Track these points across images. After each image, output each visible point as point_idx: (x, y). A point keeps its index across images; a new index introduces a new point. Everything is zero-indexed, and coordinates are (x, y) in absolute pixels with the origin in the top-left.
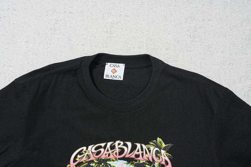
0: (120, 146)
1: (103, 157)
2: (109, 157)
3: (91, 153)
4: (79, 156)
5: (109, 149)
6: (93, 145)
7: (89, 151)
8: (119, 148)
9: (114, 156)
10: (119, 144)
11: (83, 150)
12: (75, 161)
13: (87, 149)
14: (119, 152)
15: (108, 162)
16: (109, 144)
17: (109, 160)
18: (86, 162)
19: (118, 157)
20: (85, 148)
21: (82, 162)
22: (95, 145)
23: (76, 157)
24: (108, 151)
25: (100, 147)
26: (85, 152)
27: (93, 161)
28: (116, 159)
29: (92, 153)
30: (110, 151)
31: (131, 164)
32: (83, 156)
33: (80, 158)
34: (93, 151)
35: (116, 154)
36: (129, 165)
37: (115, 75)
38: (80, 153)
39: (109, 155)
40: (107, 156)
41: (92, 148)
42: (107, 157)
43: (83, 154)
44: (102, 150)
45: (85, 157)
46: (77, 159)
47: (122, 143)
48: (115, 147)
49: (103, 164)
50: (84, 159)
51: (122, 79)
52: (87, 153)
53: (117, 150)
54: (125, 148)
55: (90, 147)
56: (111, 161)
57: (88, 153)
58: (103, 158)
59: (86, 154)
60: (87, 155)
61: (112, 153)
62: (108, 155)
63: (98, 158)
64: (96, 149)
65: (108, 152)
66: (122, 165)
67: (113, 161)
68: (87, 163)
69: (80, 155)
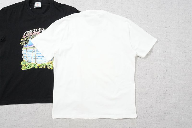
0: (40, 30)
1: (35, 34)
2: (37, 34)
5: (37, 31)
10: (40, 29)
12: (25, 36)
16: (37, 29)
20: (28, 31)
23: (25, 34)
24: (36, 32)
25: (34, 31)
30: (37, 32)
33: (27, 35)
34: (31, 32)
35: (39, 33)
37: (38, 6)
38: (27, 33)
39: (37, 33)
41: (31, 31)
44: (34, 32)
47: (41, 29)
49: (35, 36)
51: (40, 7)
53: (40, 31)
54: (42, 30)
55: (30, 31)
59: (29, 33)
63: (33, 34)
64: (32, 31)
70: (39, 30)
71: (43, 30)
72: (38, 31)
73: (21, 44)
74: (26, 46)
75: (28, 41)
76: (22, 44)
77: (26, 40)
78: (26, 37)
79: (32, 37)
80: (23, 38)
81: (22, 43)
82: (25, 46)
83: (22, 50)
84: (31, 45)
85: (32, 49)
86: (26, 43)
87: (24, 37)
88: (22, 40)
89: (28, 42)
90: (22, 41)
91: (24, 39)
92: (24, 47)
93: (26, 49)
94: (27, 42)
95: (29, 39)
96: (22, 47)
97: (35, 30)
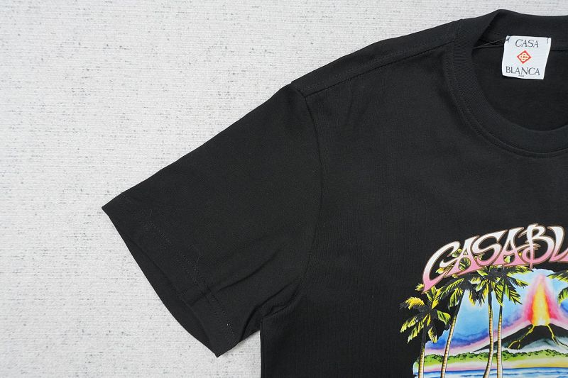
0: (537, 237)
1: (499, 264)
2: (515, 263)
3: (470, 256)
4: (443, 264)
5: (513, 245)
6: (475, 238)
7: (466, 251)
8: (535, 242)
9: (522, 259)
10: (535, 232)
11: (451, 249)
12: (433, 275)
13: (461, 247)
14: (535, 251)
15: (510, 275)
16: (513, 233)
17: (513, 269)
18: (460, 277)
19: (532, 261)
20: (456, 245)
21: (451, 277)
22: (481, 236)
23: (436, 266)
24: (509, 248)
25: (493, 241)
26: (458, 254)
27: (475, 274)
28: (528, 267)
29: (474, 255)
30: (515, 250)
31: (563, 276)
32: (454, 264)
33: (445, 269)
34: (476, 250)
35: (528, 255)
36: (557, 279)
37: (526, 66)
39: (513, 258)
40: (509, 261)
41: (472, 244)
42: (507, 263)
43: (452, 258)
44: (496, 247)
45: (457, 265)
46: (439, 271)
47: (542, 229)
48: (526, 239)
49: (499, 279)
50: (456, 269)
51: (541, 77)
52: (461, 256)
53: (531, 247)
54: (548, 240)
55: (468, 242)
56: (516, 271)
57: (465, 256)
58: (499, 267)
59: (459, 259)
60: (462, 260)
61: (520, 254)
62: (509, 257)
63: (488, 267)
64: (481, 246)
65: (511, 252)
66: (543, 280)
67: (522, 271)
68: (462, 280)
69: (445, 261)
70: (525, 236)
71: (551, 234)
72: (520, 240)
73: (404, 328)
74: (441, 345)
75: (454, 312)
76: (410, 330)
77: (443, 305)
78: (438, 286)
79: (478, 281)
80: (419, 287)
81: (412, 323)
82: (435, 347)
83: (415, 370)
84: (473, 341)
85: (481, 363)
86: (439, 328)
87: (427, 284)
88: (413, 301)
89: (451, 321)
90: (415, 312)
91: (424, 297)
92: (427, 352)
93: (438, 366)
94: (448, 316)
95: (460, 298)
96: (415, 351)
97: (498, 235)
